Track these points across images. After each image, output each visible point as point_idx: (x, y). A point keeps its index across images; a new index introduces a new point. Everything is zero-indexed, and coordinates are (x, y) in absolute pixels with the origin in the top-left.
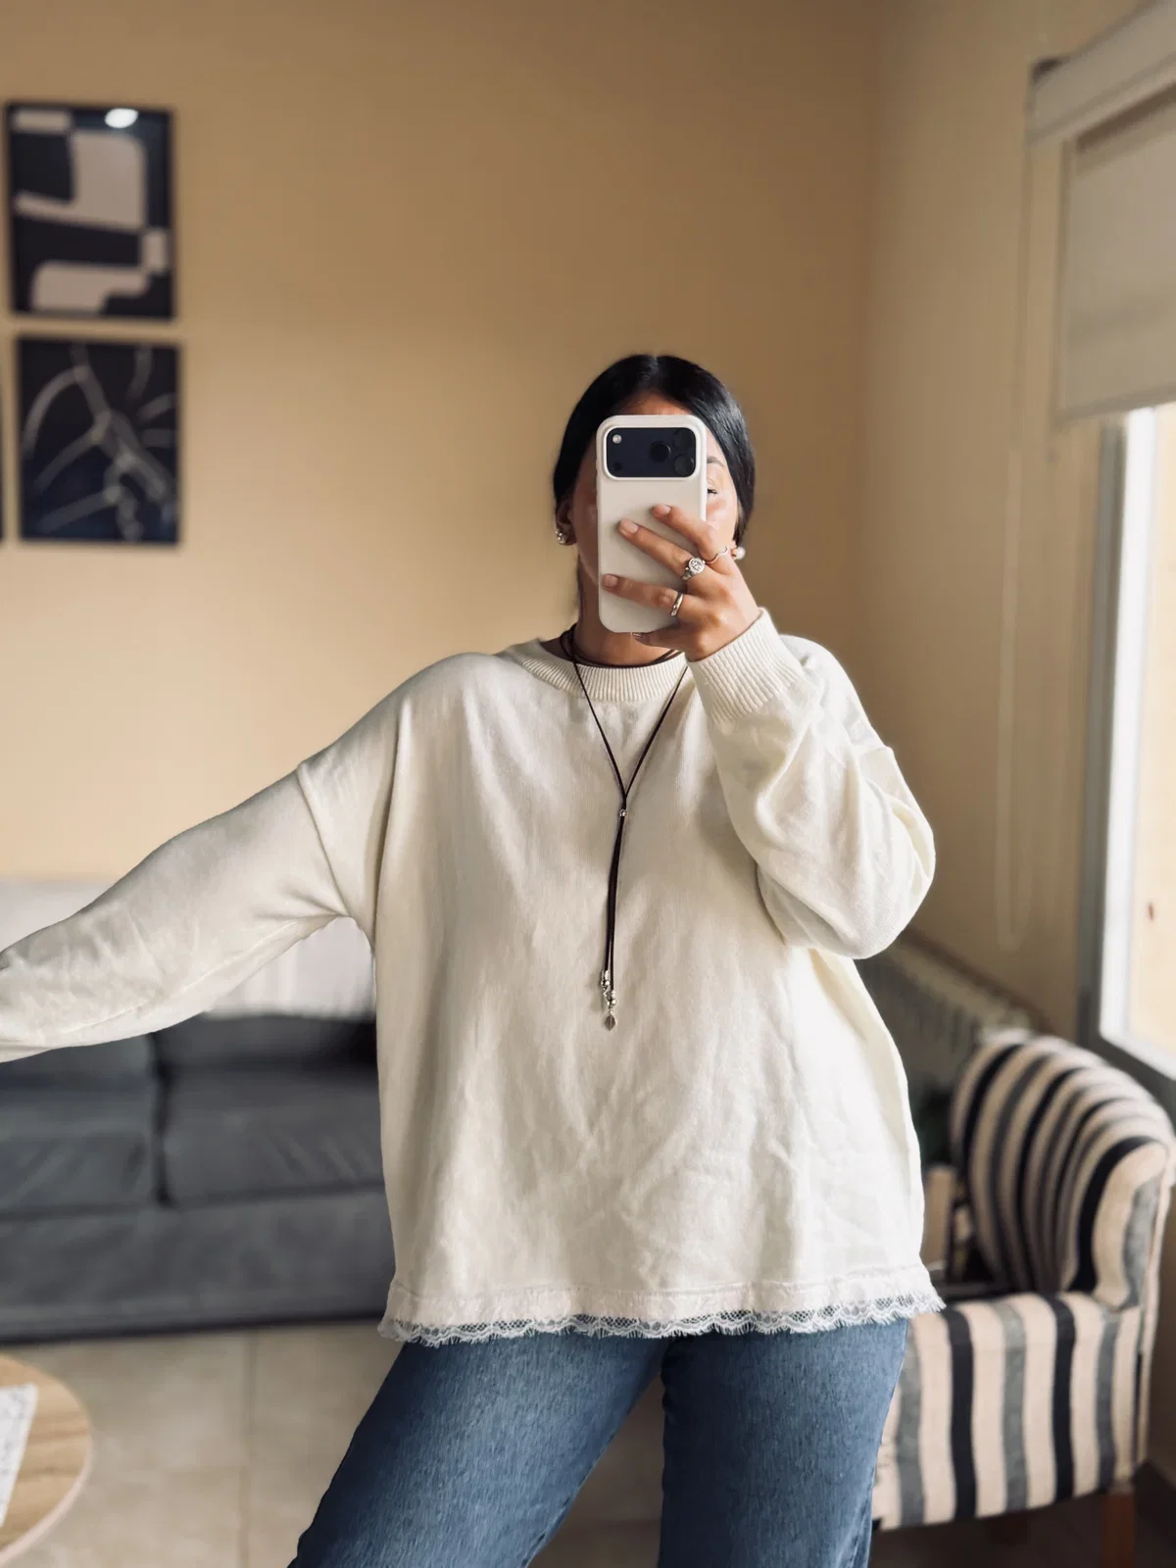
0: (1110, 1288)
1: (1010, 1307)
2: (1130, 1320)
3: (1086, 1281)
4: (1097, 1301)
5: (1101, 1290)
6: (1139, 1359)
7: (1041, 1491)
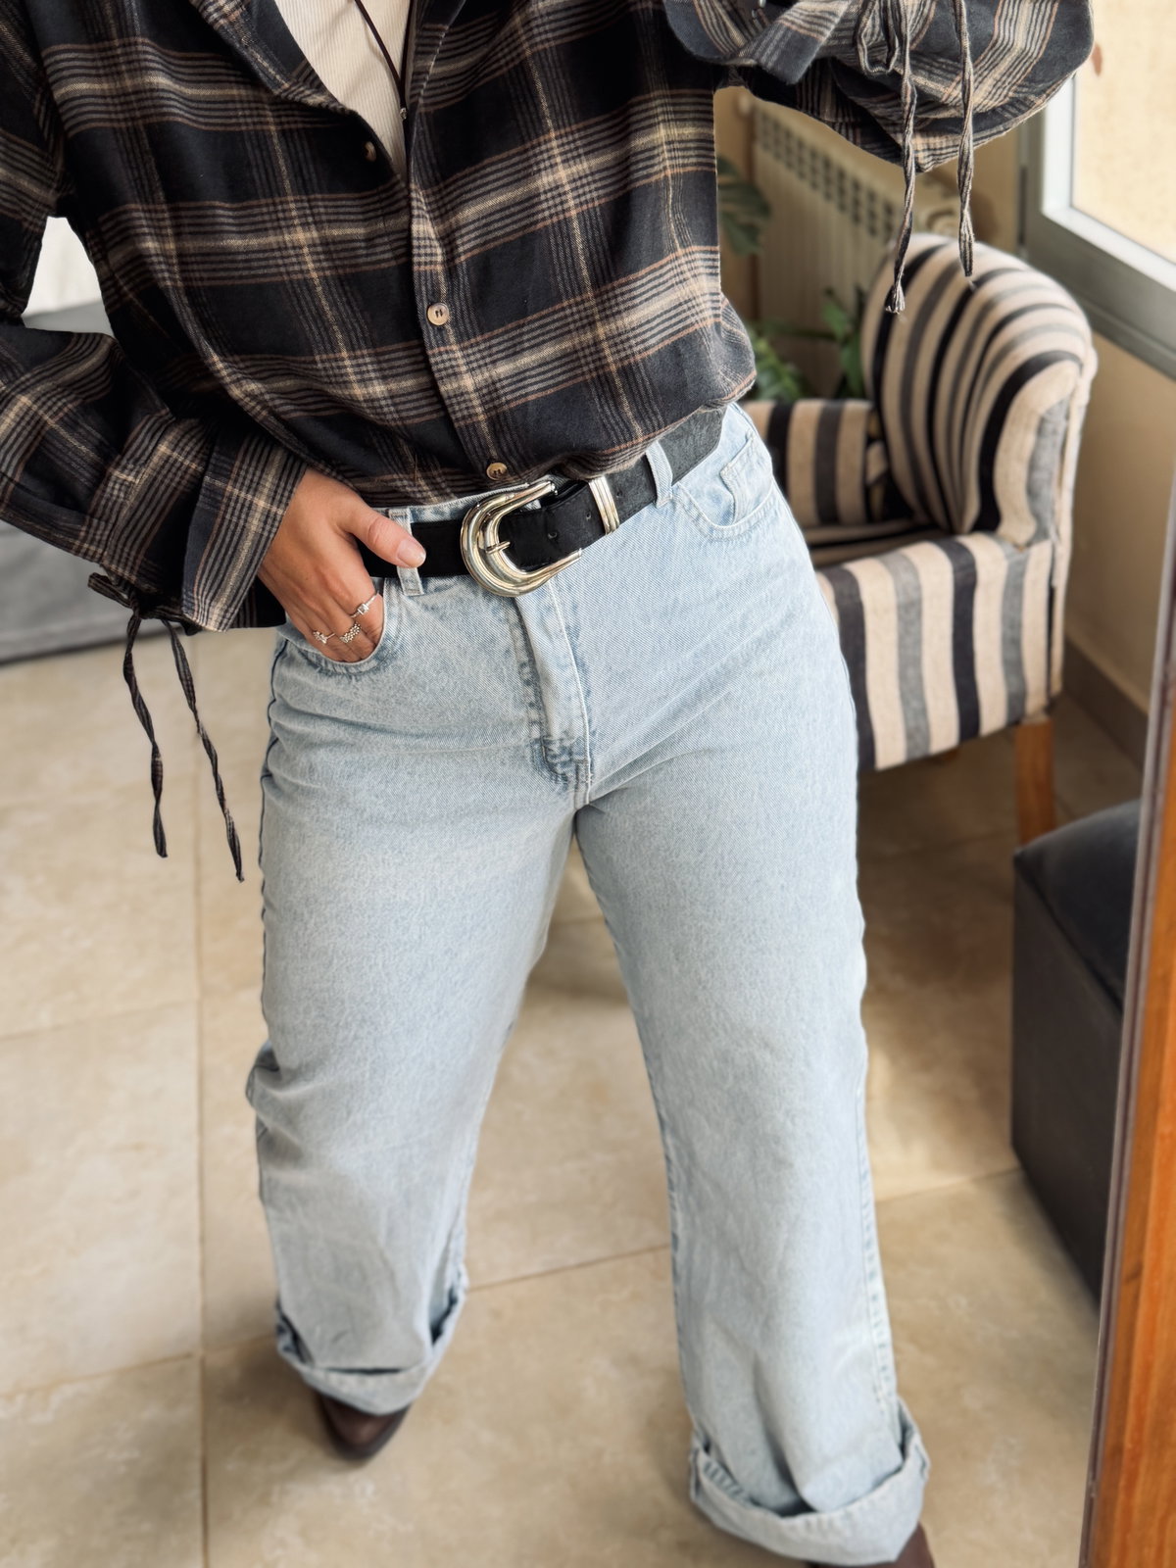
0: (1016, 524)
1: (905, 558)
2: (1040, 554)
3: (989, 521)
4: (1000, 540)
5: (1006, 527)
6: (1052, 592)
7: (944, 734)
